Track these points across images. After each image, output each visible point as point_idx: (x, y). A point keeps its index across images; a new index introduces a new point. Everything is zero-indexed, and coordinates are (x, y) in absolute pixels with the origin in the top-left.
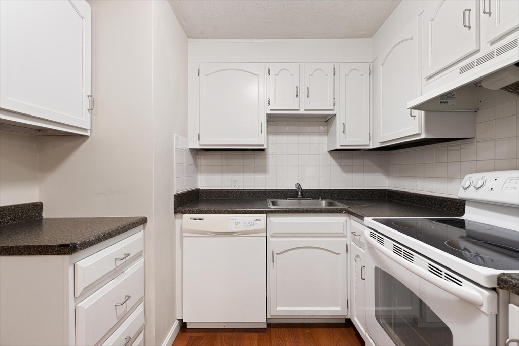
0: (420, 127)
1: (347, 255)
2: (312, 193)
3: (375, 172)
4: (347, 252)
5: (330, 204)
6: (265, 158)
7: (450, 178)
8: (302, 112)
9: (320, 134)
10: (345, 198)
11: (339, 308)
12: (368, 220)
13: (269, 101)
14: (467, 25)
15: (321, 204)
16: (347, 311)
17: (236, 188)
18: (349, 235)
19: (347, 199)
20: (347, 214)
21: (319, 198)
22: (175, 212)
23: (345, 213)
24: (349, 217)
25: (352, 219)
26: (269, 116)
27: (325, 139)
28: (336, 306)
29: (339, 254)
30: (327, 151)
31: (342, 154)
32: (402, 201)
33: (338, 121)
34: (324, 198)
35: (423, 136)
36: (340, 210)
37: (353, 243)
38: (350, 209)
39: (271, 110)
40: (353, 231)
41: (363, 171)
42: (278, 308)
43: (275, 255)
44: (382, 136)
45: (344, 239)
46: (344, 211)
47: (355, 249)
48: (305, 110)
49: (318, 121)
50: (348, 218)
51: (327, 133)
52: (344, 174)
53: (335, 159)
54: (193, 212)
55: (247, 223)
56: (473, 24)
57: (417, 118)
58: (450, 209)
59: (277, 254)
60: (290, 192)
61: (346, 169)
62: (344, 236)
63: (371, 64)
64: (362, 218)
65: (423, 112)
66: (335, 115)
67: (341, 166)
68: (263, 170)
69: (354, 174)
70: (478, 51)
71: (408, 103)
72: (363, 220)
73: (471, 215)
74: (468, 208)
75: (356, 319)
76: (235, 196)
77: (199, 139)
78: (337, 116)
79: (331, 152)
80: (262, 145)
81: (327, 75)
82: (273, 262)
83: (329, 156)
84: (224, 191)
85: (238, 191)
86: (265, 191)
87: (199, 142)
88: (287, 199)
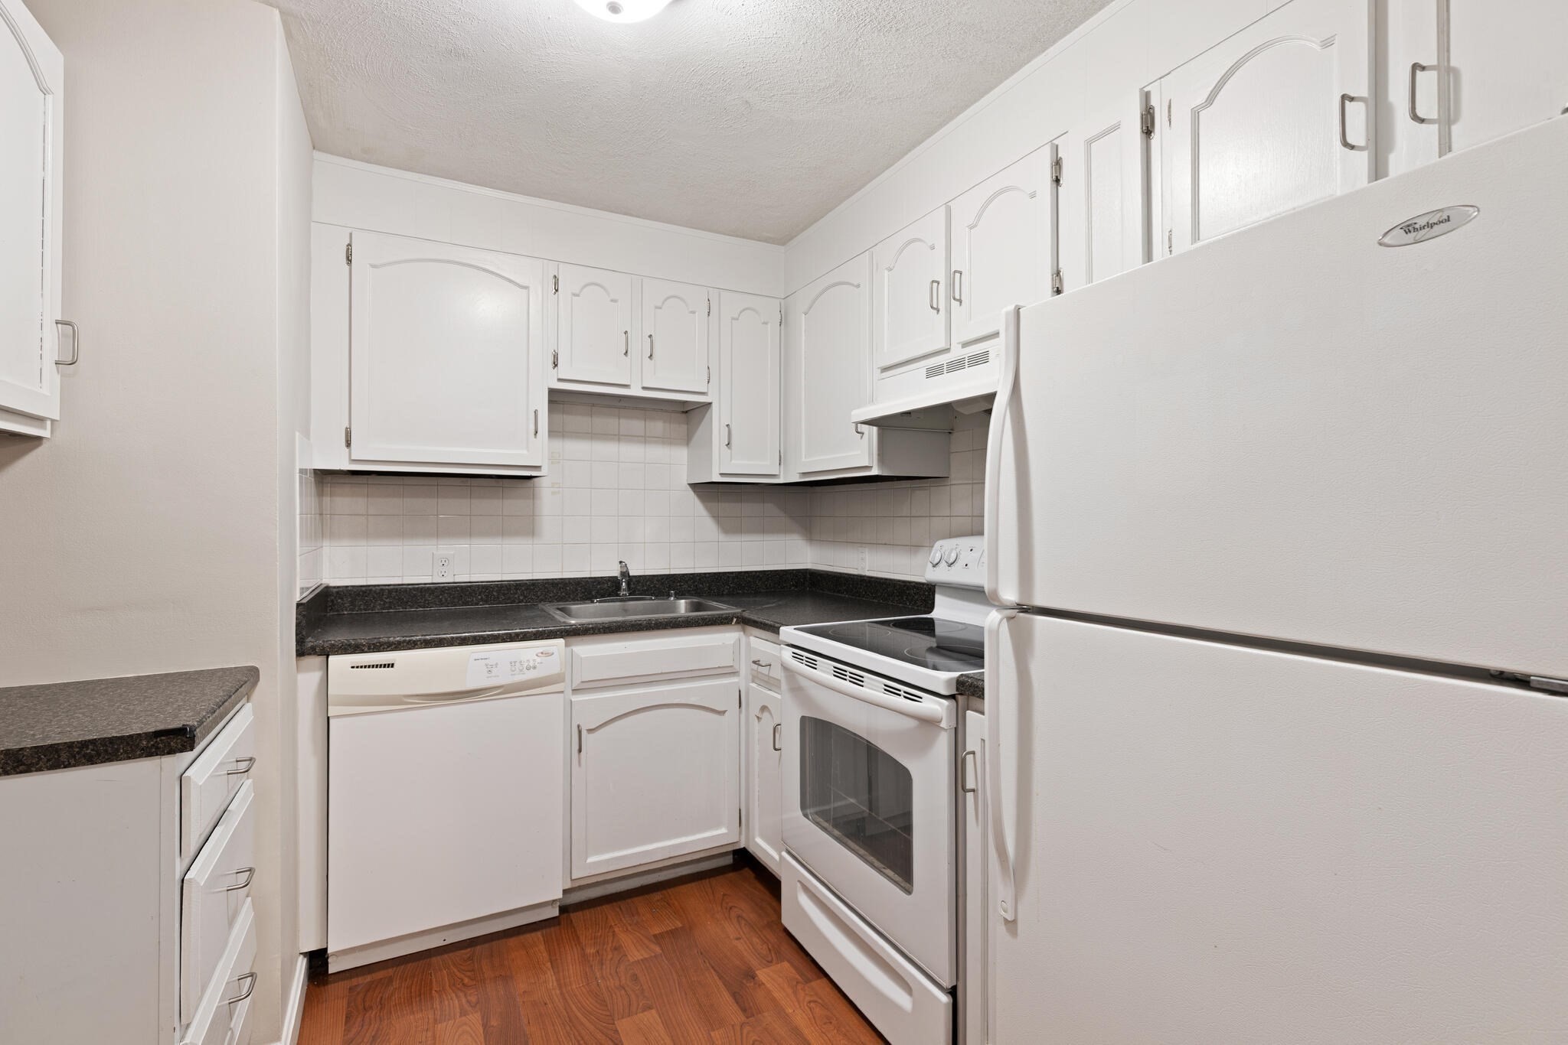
0: (870, 454)
1: (740, 712)
2: (652, 583)
3: (786, 531)
4: (740, 706)
5: (697, 607)
6: (533, 496)
7: (914, 547)
8: (636, 391)
9: (666, 440)
10: (726, 592)
11: (723, 830)
12: (788, 632)
13: (556, 357)
14: (935, 306)
15: (674, 609)
16: (740, 833)
17: (448, 578)
18: (744, 668)
19: (729, 595)
20: (739, 627)
21: (669, 596)
22: (301, 653)
23: (737, 623)
24: (744, 631)
25: (751, 635)
26: (552, 392)
27: (679, 454)
28: (718, 826)
29: (724, 712)
30: (685, 483)
31: (720, 493)
32: (839, 592)
33: (718, 418)
34: (680, 595)
35: (875, 472)
36: (726, 618)
37: (754, 685)
38: (746, 615)
39: (560, 380)
40: (756, 659)
41: (763, 530)
42: (590, 860)
43: (584, 733)
44: (803, 459)
45: (734, 680)
46: (735, 620)
47: (760, 694)
48: (644, 388)
49: (666, 411)
50: (742, 633)
51: (687, 440)
52: (722, 537)
53: (704, 500)
54: (357, 649)
55: (518, 664)
56: (942, 307)
57: (866, 436)
58: (915, 603)
59: (590, 731)
60: (599, 583)
61: (729, 526)
62: (735, 673)
63: (782, 301)
64: (775, 630)
65: (875, 429)
66: (710, 404)
67: (716, 517)
68: (529, 528)
69: (745, 538)
70: (947, 350)
71: (854, 412)
72: (778, 633)
73: (945, 611)
74: (939, 599)
75: (759, 841)
76: (446, 600)
77: (348, 444)
78: (715, 407)
79: (696, 487)
80: (538, 468)
81: (693, 312)
82: (580, 751)
83: (691, 493)
84: (410, 589)
85: (456, 587)
86: (533, 584)
87: (347, 450)
88: (593, 602)
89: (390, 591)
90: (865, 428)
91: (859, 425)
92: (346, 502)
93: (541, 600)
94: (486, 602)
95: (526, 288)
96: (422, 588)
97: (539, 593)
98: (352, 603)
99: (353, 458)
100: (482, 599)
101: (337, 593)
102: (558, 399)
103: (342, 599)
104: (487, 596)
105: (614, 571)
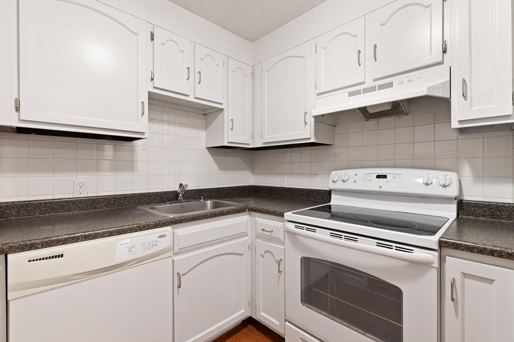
0: (311, 132)
2: (191, 193)
3: (244, 169)
5: (215, 206)
6: (132, 151)
8: (192, 99)
9: (196, 127)
11: (243, 311)
12: (289, 215)
13: (152, 75)
15: (204, 207)
20: (248, 213)
21: (201, 199)
24: (250, 215)
25: (255, 217)
26: (150, 93)
27: (203, 134)
28: (240, 310)
29: (242, 254)
30: (205, 147)
31: (222, 151)
33: (227, 115)
34: (206, 198)
35: (313, 140)
39: (154, 88)
41: (235, 169)
43: (181, 277)
45: (246, 238)
46: (247, 210)
48: (196, 98)
49: (197, 113)
51: (206, 128)
52: (220, 172)
53: (212, 155)
54: (32, 247)
55: (147, 245)
56: (362, 63)
57: (308, 124)
59: (184, 275)
60: (167, 194)
61: (223, 167)
64: (281, 215)
65: (314, 120)
66: (223, 109)
67: (217, 163)
68: (130, 166)
69: (229, 172)
70: (364, 83)
72: (283, 216)
74: (333, 196)
75: (263, 314)
76: (83, 207)
77: (18, 109)
78: (225, 111)
79: (209, 149)
80: (143, 133)
81: (217, 65)
82: (179, 287)
83: (207, 152)
84: (60, 202)
85: (89, 199)
86: (133, 196)
87: (17, 114)
88: (166, 204)
89: (45, 204)
90: (308, 121)
92: (14, 150)
93: (138, 204)
94: (107, 207)
95: (137, 34)
96: (67, 201)
97: (137, 201)
98: (18, 212)
99: (21, 119)
100: (104, 205)
101: (6, 206)
102: (153, 99)
103: (10, 210)
104: (108, 204)
105: (175, 188)
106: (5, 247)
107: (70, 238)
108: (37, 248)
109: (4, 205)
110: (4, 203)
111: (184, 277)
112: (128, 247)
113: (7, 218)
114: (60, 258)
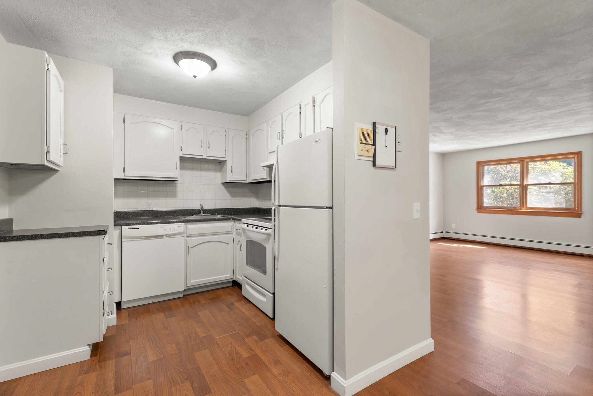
0: (267, 175)
1: (233, 244)
2: (210, 211)
3: (250, 196)
4: (233, 242)
5: (223, 217)
6: (175, 186)
8: (205, 157)
9: (215, 171)
10: (232, 214)
11: (229, 275)
12: (244, 220)
13: (182, 148)
14: (279, 138)
15: (217, 217)
16: (234, 276)
17: (151, 209)
18: (234, 231)
20: (233, 221)
21: (215, 213)
22: (115, 225)
24: (234, 222)
25: (236, 223)
26: (180, 157)
27: (219, 175)
28: (227, 274)
29: (229, 244)
30: (220, 182)
31: (230, 186)
33: (228, 165)
34: (219, 213)
35: (268, 179)
36: (229, 218)
37: (237, 236)
38: (235, 218)
39: (183, 154)
40: (237, 229)
41: (244, 196)
42: (191, 281)
43: (190, 248)
44: (252, 176)
45: (232, 235)
46: (232, 219)
47: (238, 238)
48: (207, 156)
49: (214, 162)
50: (234, 223)
51: (221, 170)
52: (231, 198)
53: (225, 187)
55: (172, 229)
57: (266, 170)
59: (192, 247)
60: (195, 211)
61: (233, 195)
62: (232, 233)
63: (247, 132)
64: (240, 220)
65: (268, 168)
66: (226, 160)
67: (230, 192)
68: (174, 195)
69: (238, 198)
71: (261, 164)
72: (241, 221)
75: (238, 277)
76: (150, 215)
77: (124, 171)
78: (227, 161)
79: (223, 184)
80: (177, 178)
81: (221, 135)
82: (189, 252)
83: (222, 186)
84: (140, 212)
85: (153, 211)
86: (176, 211)
87: (123, 173)
88: (193, 216)
89: (134, 212)
90: (266, 168)
91: (264, 167)
92: (122, 188)
93: (178, 215)
94: (162, 216)
95: (173, 129)
96: (143, 212)
97: (177, 213)
98: (123, 216)
99: (125, 175)
100: (160, 215)
101: (119, 213)
102: (182, 159)
103: (120, 214)
104: (162, 214)
105: (199, 208)
106: (121, 223)
107: (141, 223)
108: (131, 225)
109: (118, 212)
110: (118, 211)
111: (192, 249)
112: (164, 229)
113: (119, 218)
114: (138, 229)
